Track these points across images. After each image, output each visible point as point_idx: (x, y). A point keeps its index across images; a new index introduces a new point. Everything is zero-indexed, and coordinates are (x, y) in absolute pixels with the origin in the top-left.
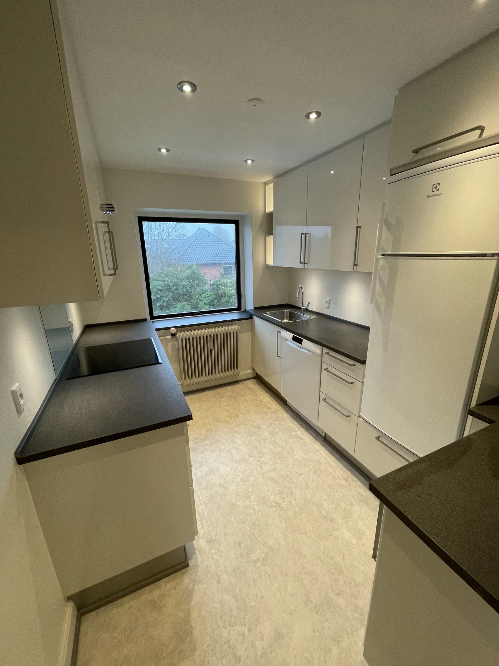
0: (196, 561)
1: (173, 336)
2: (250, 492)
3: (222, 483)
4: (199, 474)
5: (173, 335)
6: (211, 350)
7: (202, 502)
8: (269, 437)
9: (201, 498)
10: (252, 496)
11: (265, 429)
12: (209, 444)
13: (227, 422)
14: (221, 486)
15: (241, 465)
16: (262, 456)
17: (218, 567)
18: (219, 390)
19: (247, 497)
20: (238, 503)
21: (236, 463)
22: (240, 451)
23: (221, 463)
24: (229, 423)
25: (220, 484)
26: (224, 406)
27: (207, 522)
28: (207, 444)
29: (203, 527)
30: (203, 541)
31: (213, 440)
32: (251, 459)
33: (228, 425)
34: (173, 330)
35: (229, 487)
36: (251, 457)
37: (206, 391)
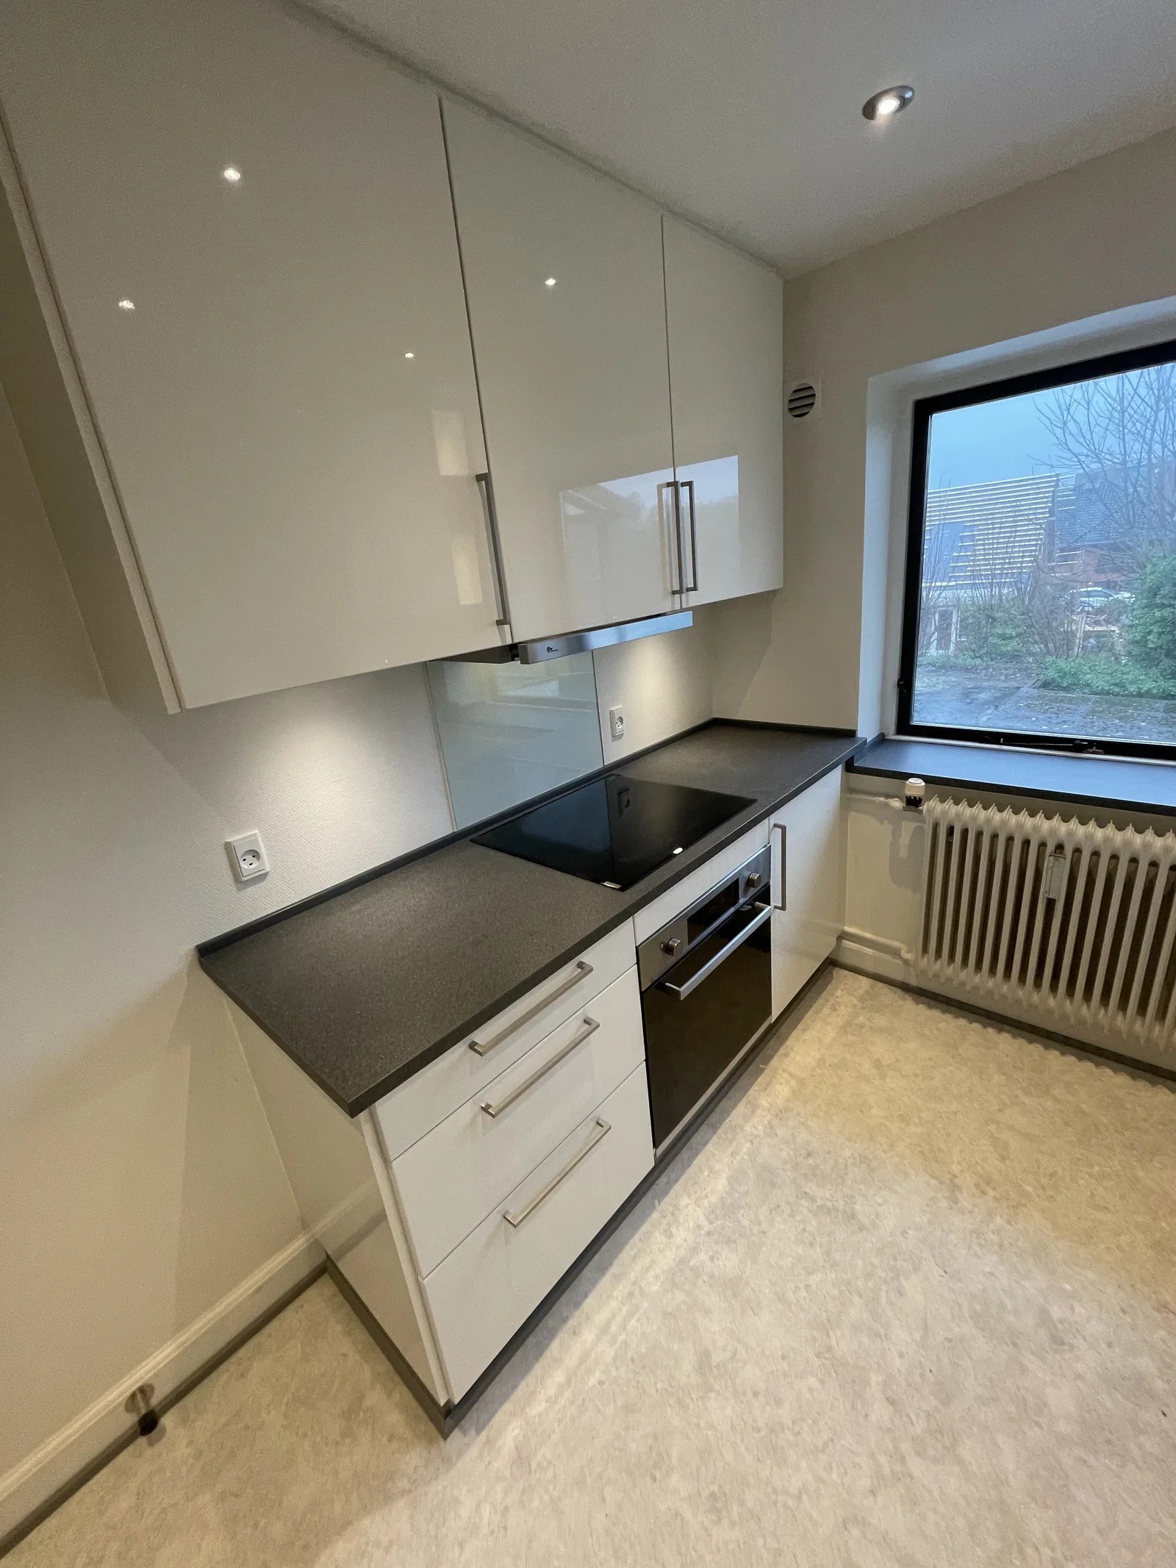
0: (460, 1454)
1: (913, 808)
2: (742, 1503)
3: (717, 1358)
4: (703, 1256)
5: (913, 803)
6: (1051, 904)
7: (623, 1337)
8: (1062, 1427)
9: (633, 1322)
10: (733, 1524)
11: (1079, 1376)
12: (819, 1202)
13: (955, 1187)
14: (704, 1363)
15: (822, 1382)
16: (931, 1452)
17: (461, 1546)
18: (1055, 1060)
19: (716, 1505)
20: (674, 1480)
21: (818, 1355)
22: (877, 1335)
23: (781, 1298)
24: (956, 1202)
25: (707, 1354)
26: (1011, 1128)
27: (572, 1402)
28: (813, 1199)
29: (551, 1401)
30: (517, 1431)
31: (841, 1205)
32: (881, 1412)
33: (945, 1204)
34: (913, 787)
35: (713, 1395)
36: (891, 1402)
37: (1000, 1031)
